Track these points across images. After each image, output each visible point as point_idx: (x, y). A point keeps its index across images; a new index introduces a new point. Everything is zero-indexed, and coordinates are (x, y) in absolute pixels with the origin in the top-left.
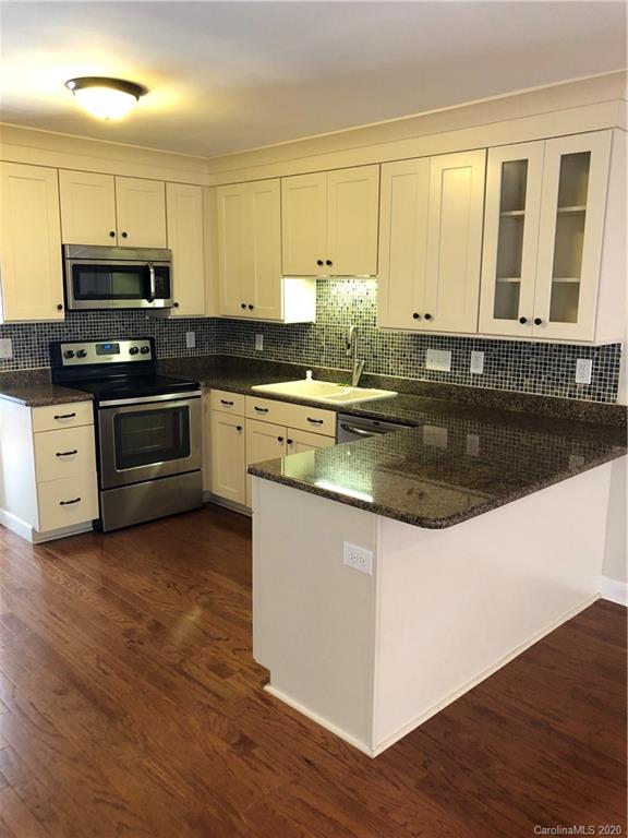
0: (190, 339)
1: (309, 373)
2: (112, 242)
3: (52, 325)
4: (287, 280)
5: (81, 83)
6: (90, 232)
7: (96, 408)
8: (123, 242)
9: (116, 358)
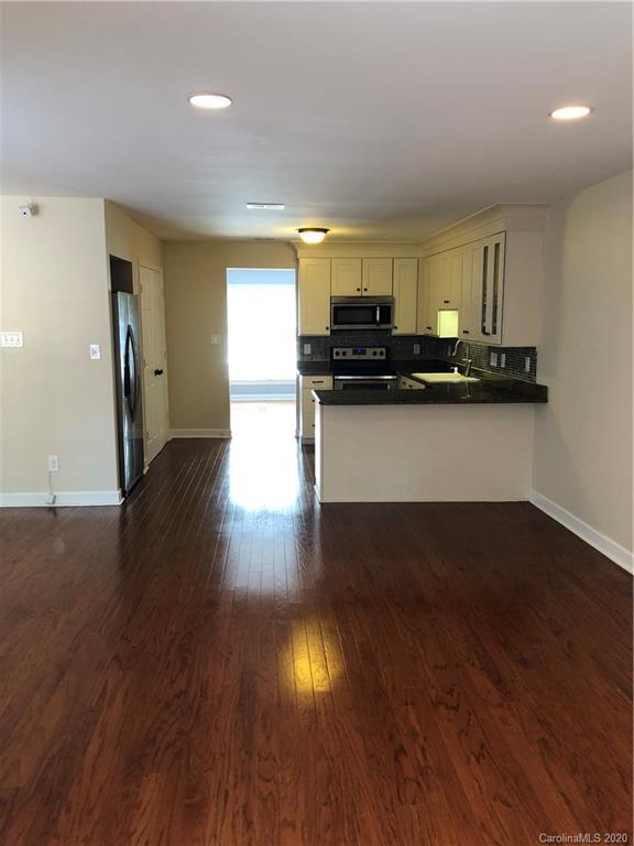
0: (417, 349)
1: (456, 369)
2: (359, 294)
3: (325, 337)
4: (442, 312)
5: (301, 231)
6: (347, 288)
7: (334, 380)
8: (365, 294)
9: (363, 357)
